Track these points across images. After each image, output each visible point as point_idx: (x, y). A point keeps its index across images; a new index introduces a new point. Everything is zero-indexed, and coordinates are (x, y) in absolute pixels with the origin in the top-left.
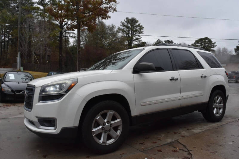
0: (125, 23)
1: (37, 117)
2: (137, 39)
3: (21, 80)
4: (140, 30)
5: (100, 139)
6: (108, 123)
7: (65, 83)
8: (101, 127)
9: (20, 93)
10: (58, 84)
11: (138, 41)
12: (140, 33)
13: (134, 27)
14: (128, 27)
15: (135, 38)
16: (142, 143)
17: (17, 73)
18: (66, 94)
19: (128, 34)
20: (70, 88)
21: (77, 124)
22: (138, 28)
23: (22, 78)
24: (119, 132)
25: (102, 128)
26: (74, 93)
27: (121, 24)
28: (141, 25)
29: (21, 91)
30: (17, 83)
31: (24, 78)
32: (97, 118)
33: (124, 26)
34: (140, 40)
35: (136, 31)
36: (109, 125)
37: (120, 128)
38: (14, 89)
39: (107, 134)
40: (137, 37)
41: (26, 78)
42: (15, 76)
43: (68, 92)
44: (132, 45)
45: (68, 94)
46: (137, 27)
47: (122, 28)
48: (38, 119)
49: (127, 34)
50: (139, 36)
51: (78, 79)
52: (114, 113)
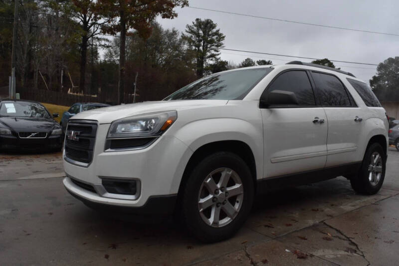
0: (193, 28)
1: (100, 177)
2: (213, 56)
3: (24, 115)
4: (219, 41)
5: (209, 217)
6: (222, 191)
7: (156, 119)
8: (211, 196)
9: (28, 138)
10: (143, 120)
11: (214, 59)
12: (218, 46)
13: (209, 35)
14: (198, 35)
15: (209, 54)
16: (269, 225)
17: (14, 102)
18: (159, 137)
19: (198, 46)
20: (165, 127)
21: (176, 191)
22: (215, 37)
23: (25, 112)
24: (237, 206)
25: (214, 198)
26: (171, 137)
27: (188, 30)
28: (220, 32)
29: (29, 134)
30: (14, 120)
31: (29, 112)
32: (207, 180)
33: (192, 32)
34: (218, 57)
35: (212, 42)
36: (224, 193)
37: (240, 199)
38: (17, 131)
39: (220, 208)
40: (213, 52)
41: (33, 113)
42: (16, 107)
43: (161, 135)
44: (204, 65)
45: (161, 138)
46: (213, 36)
47: (189, 35)
48: (103, 181)
49: (196, 46)
50: (216, 51)
51: (177, 112)
52: (232, 174)
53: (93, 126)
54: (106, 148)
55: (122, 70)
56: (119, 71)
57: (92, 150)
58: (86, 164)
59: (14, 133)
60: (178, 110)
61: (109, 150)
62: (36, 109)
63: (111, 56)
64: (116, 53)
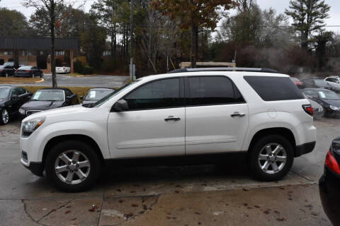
0: (296, 3)
2: (317, 27)
4: (324, 12)
6: (73, 163)
7: (36, 121)
11: (318, 30)
12: (322, 18)
13: (313, 8)
14: (301, 9)
15: (313, 26)
19: (302, 20)
20: (38, 126)
21: (40, 160)
25: (67, 167)
27: (291, 5)
28: (325, 4)
33: (296, 7)
34: (323, 28)
35: (316, 14)
36: (75, 165)
39: (73, 173)
40: (318, 24)
44: (309, 37)
46: (318, 8)
47: (293, 10)
49: (300, 20)
50: (320, 22)
52: (80, 154)
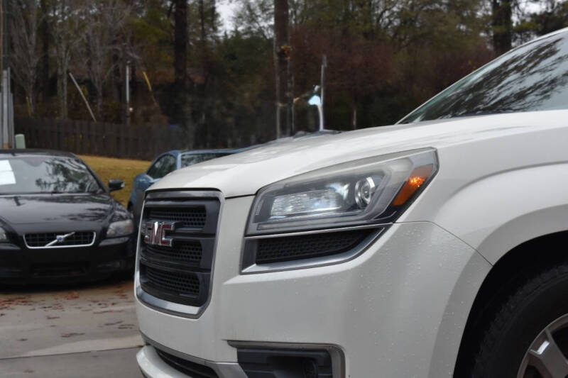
3: (38, 189)
7: (378, 175)
9: (47, 247)
10: (342, 180)
17: (10, 156)
18: (388, 227)
23: (39, 182)
29: (50, 236)
30: (13, 203)
31: (48, 179)
41: (58, 181)
43: (394, 220)
45: (395, 227)
51: (436, 153)
53: (207, 204)
54: (245, 263)
55: (282, 54)
56: (276, 58)
57: (208, 269)
58: (193, 310)
59: (13, 236)
60: (438, 147)
61: (253, 267)
62: (65, 171)
63: (252, 18)
64: (264, 10)
